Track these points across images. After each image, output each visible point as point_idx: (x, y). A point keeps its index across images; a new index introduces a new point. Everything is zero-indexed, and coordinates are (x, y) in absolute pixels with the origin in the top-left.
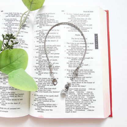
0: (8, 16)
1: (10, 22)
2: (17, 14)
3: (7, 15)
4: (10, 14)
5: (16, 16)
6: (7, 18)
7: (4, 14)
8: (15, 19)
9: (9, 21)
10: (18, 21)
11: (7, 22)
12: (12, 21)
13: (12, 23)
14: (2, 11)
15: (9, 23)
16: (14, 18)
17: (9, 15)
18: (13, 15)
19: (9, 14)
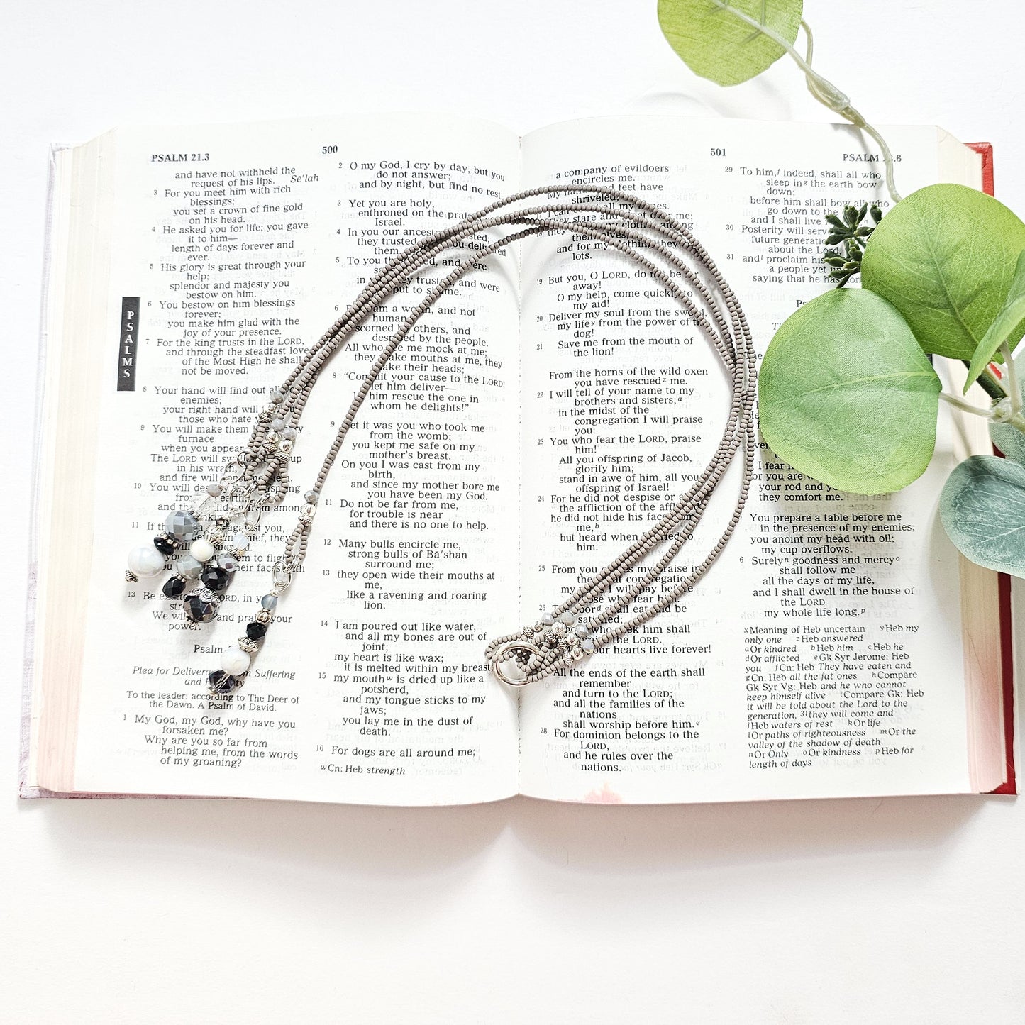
0: (374, 185)
1: (391, 223)
2: (431, 170)
3: (369, 176)
4: (390, 171)
5: (425, 182)
6: (368, 195)
7: (346, 165)
8: (423, 203)
9: (383, 218)
10: (440, 214)
11: (369, 223)
12: (405, 213)
13: (402, 229)
14: (333, 149)
15: (381, 228)
16: (417, 194)
17: (381, 175)
18: (409, 179)
19: (377, 169)
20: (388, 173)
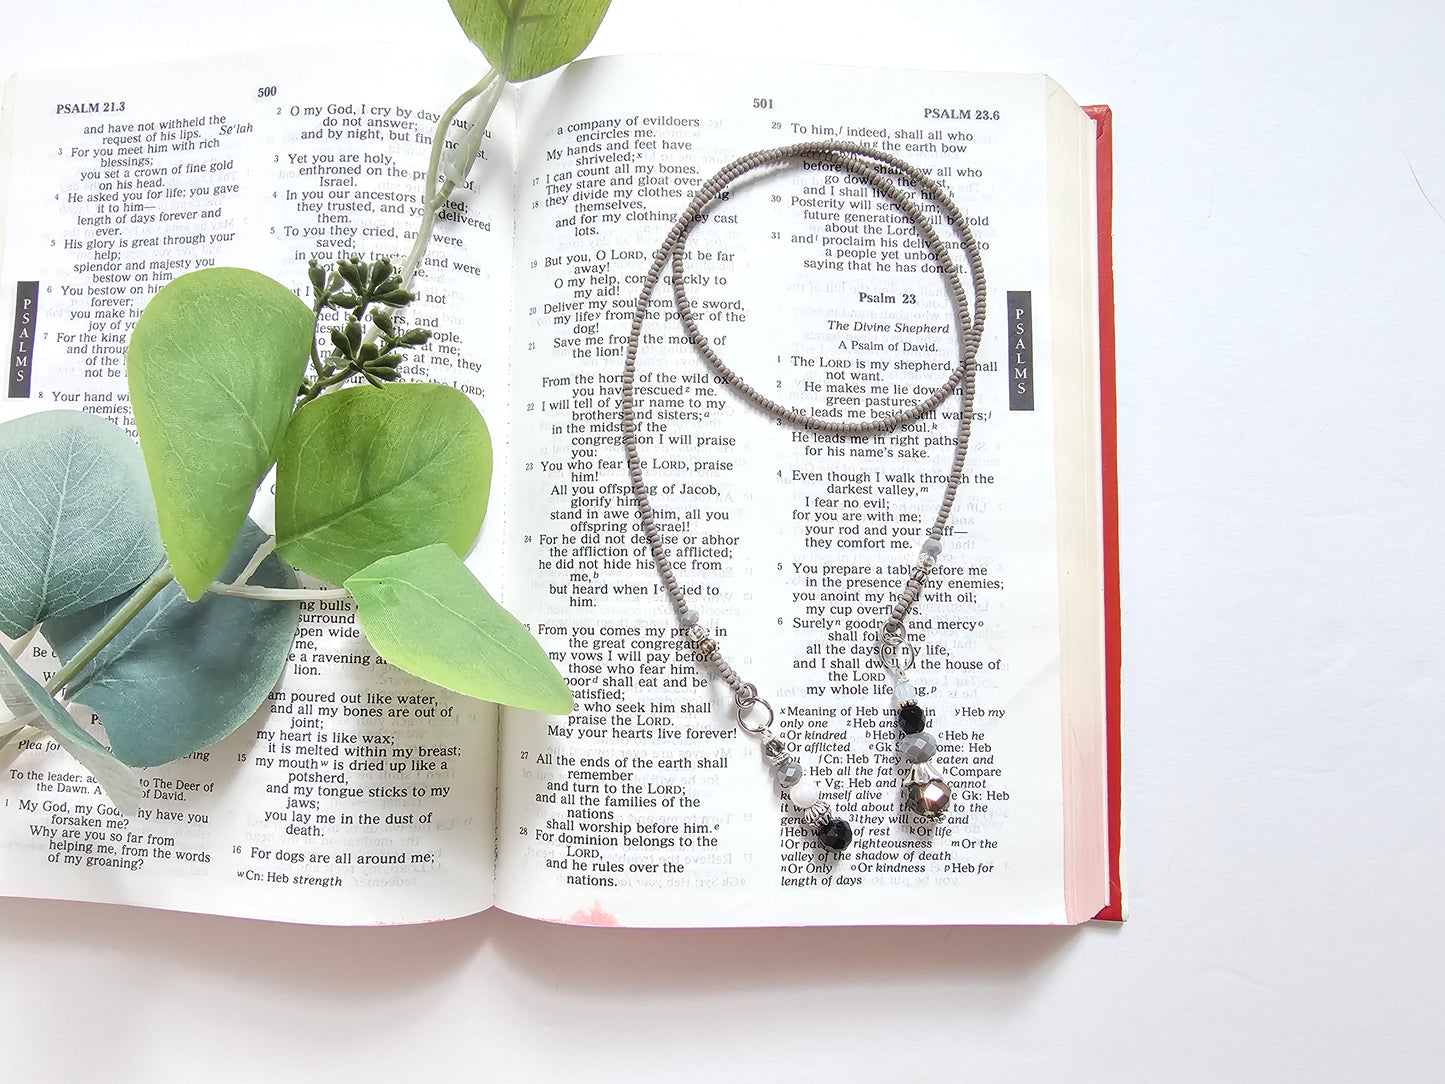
0: (318, 135)
1: (340, 183)
2: (393, 117)
3: (313, 123)
4: (340, 117)
5: (384, 131)
6: (312, 148)
7: (286, 111)
8: (380, 159)
9: (330, 176)
10: (403, 173)
11: (312, 183)
12: (357, 171)
13: (353, 190)
14: (270, 92)
15: (326, 190)
16: (373, 147)
17: (328, 122)
18: (364, 127)
19: (324, 114)
20: (338, 119)
